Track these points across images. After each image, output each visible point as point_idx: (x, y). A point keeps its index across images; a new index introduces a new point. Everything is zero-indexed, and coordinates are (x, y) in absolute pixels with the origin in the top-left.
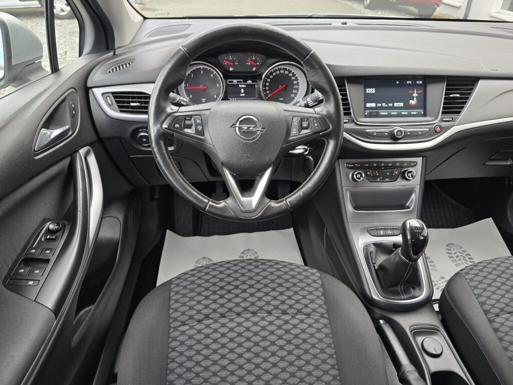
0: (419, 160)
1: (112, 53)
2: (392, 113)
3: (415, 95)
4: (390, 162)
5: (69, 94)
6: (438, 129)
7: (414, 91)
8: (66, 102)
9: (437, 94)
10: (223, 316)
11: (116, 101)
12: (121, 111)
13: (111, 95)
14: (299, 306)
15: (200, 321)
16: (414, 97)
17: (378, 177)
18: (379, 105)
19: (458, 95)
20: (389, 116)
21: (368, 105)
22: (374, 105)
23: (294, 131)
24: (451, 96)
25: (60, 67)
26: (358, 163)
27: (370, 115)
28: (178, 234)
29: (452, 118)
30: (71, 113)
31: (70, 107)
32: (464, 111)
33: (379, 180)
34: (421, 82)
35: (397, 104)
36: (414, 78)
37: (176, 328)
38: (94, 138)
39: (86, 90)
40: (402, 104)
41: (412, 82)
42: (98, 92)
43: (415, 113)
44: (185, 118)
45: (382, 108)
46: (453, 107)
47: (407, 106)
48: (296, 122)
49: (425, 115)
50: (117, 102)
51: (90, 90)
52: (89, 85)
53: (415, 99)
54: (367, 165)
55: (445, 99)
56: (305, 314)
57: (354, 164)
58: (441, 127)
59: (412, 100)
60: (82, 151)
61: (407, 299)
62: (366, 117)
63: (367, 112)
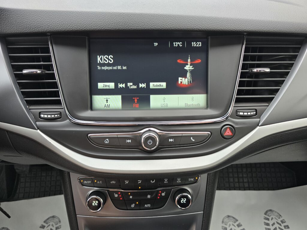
6: (228, 133)
7: (187, 61)
16: (186, 71)
19: (268, 70)
21: (101, 85)
22: (112, 85)
24: (255, 70)
29: (256, 110)
32: (278, 99)
34: (199, 44)
35: (155, 84)
40: (164, 85)
41: (183, 44)
47: (174, 89)
55: (243, 75)
59: (182, 77)
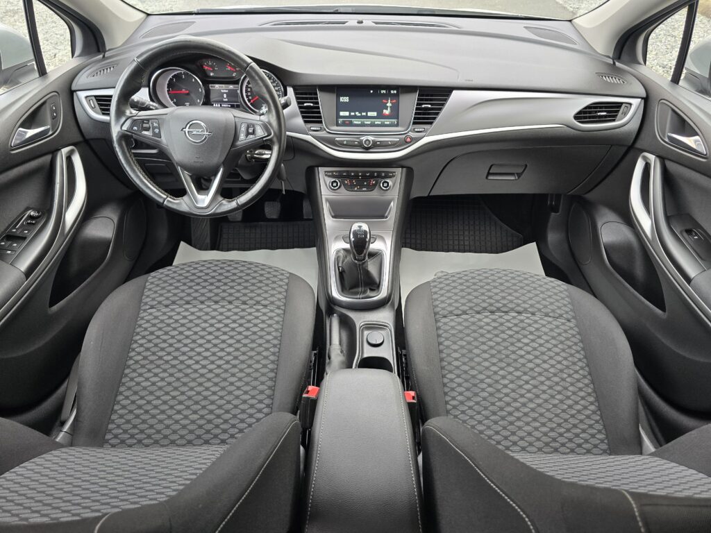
0: (398, 171)
1: (101, 56)
2: (366, 123)
3: (389, 104)
4: (368, 172)
5: (50, 97)
6: (409, 140)
7: (388, 101)
8: (47, 105)
9: (409, 104)
10: (188, 303)
11: (98, 104)
12: (103, 114)
13: (94, 98)
14: (259, 299)
15: (167, 306)
16: (388, 106)
17: (356, 186)
18: (352, 114)
19: (430, 106)
20: (363, 125)
21: (342, 114)
22: (347, 114)
23: (242, 136)
24: (423, 106)
25: (47, 71)
26: (336, 172)
27: (344, 124)
28: (195, 247)
29: (424, 128)
30: (52, 114)
31: (51, 109)
32: (436, 122)
33: (356, 189)
34: (395, 92)
35: (371, 113)
36: (389, 87)
37: (145, 311)
38: (79, 139)
39: (71, 93)
40: (375, 114)
41: (386, 92)
42: (82, 95)
43: (388, 123)
44: (143, 121)
45: (355, 117)
46: (425, 117)
47: (380, 116)
48: (243, 129)
49: (397, 125)
50: (100, 105)
51: (75, 94)
52: (74, 88)
53: (389, 109)
54: (345, 174)
55: (417, 109)
56: (263, 305)
57: (332, 172)
58: (411, 138)
59: (385, 109)
60: (65, 151)
61: (362, 298)
62: (338, 125)
63: (340, 121)
